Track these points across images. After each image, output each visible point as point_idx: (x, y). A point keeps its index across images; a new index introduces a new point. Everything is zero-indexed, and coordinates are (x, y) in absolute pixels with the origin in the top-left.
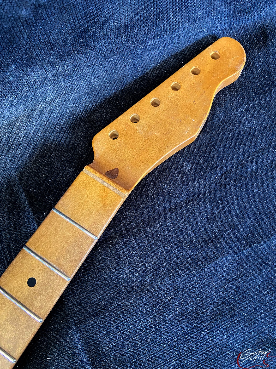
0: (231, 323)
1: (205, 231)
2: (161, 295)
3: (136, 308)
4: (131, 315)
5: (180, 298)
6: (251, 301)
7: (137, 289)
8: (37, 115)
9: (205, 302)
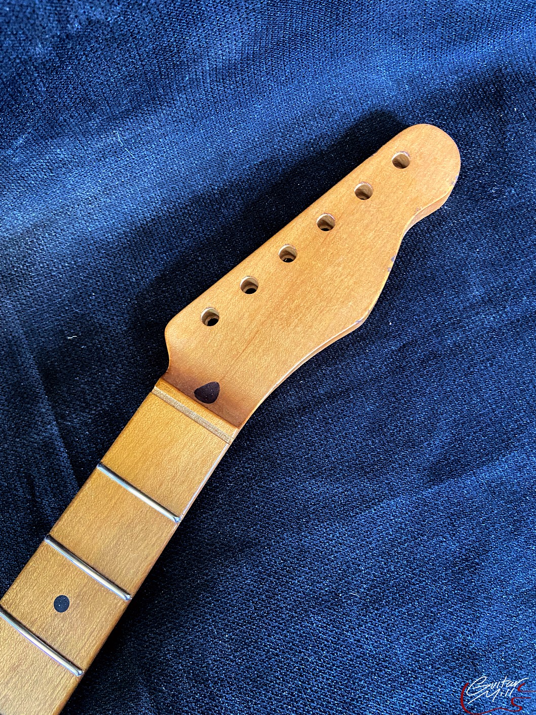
0: (397, 617)
1: (361, 451)
2: (275, 562)
3: (230, 584)
4: (219, 596)
5: (309, 569)
6: (435, 581)
7: (232, 551)
8: (65, 223)
9: (352, 579)
